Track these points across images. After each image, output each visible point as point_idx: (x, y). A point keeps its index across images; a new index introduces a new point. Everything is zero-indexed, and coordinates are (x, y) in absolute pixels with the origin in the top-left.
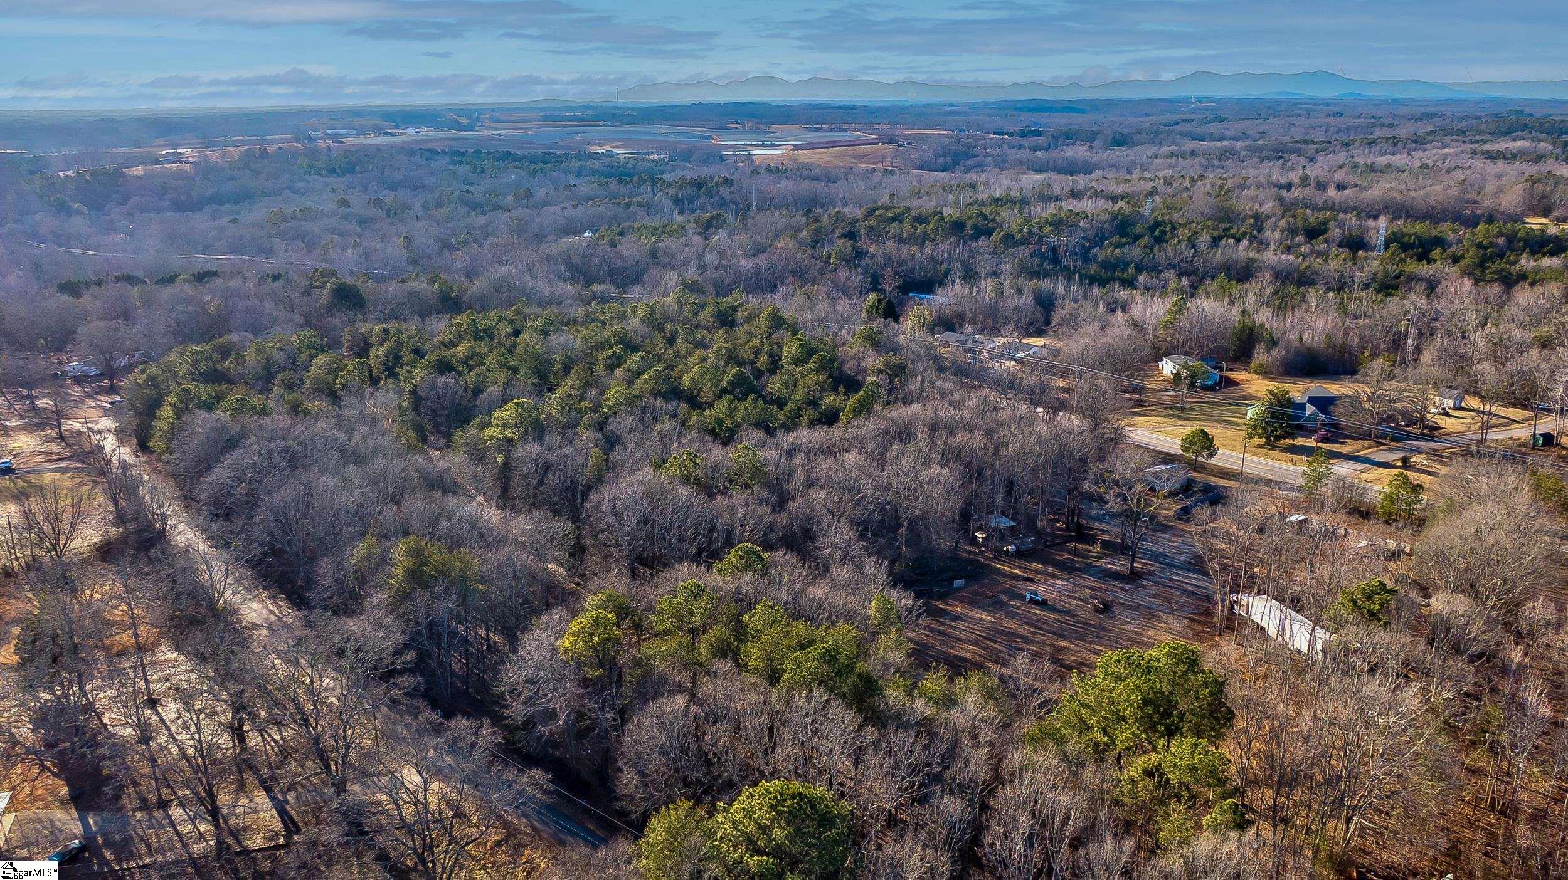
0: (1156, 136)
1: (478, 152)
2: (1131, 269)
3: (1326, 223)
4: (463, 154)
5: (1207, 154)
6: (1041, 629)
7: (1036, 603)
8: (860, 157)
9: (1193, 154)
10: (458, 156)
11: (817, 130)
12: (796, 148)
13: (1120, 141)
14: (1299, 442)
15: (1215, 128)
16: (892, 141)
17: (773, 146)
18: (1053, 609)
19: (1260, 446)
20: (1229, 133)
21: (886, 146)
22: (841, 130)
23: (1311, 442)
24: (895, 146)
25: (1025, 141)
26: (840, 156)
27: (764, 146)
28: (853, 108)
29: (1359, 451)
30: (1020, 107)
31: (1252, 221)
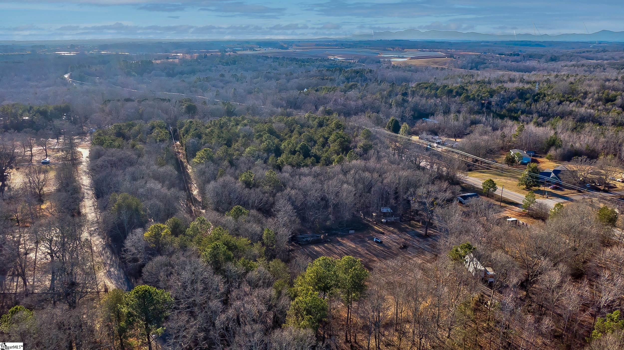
0: (570, 57)
1: (284, 57)
2: (519, 113)
3: (616, 96)
4: (278, 58)
5: (589, 66)
6: (370, 252)
7: (377, 242)
8: (436, 63)
9: (583, 65)
10: (276, 59)
11: (424, 51)
12: (412, 58)
13: (554, 59)
14: (542, 188)
15: (599, 55)
16: (451, 56)
17: (403, 57)
18: (384, 246)
19: (524, 189)
20: (605, 57)
21: (449, 58)
22: (434, 51)
23: (548, 189)
24: (452, 59)
25: (511, 58)
26: (428, 62)
27: (399, 57)
28: (443, 43)
29: (568, 194)
30: (516, 43)
31: (582, 94)
